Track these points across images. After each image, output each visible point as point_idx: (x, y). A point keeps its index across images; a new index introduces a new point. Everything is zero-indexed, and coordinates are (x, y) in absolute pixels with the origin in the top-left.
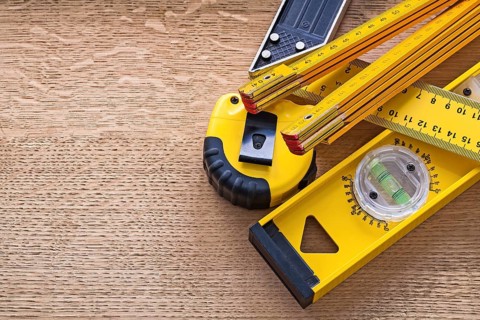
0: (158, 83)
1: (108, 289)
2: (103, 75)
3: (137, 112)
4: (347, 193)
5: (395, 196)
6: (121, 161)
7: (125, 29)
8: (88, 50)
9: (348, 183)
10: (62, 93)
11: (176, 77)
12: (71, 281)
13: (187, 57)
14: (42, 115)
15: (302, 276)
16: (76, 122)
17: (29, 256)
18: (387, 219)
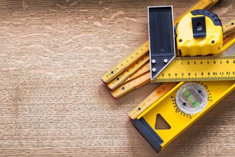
0: (100, 49)
1: (82, 137)
2: (77, 46)
3: (91, 61)
4: (174, 103)
5: (193, 104)
6: (85, 82)
7: (85, 26)
8: (70, 36)
9: (173, 99)
10: (60, 54)
11: (107, 46)
12: (66, 134)
13: (112, 37)
14: (52, 64)
15: (156, 140)
16: (66, 66)
17: (49, 124)
18: (191, 114)
